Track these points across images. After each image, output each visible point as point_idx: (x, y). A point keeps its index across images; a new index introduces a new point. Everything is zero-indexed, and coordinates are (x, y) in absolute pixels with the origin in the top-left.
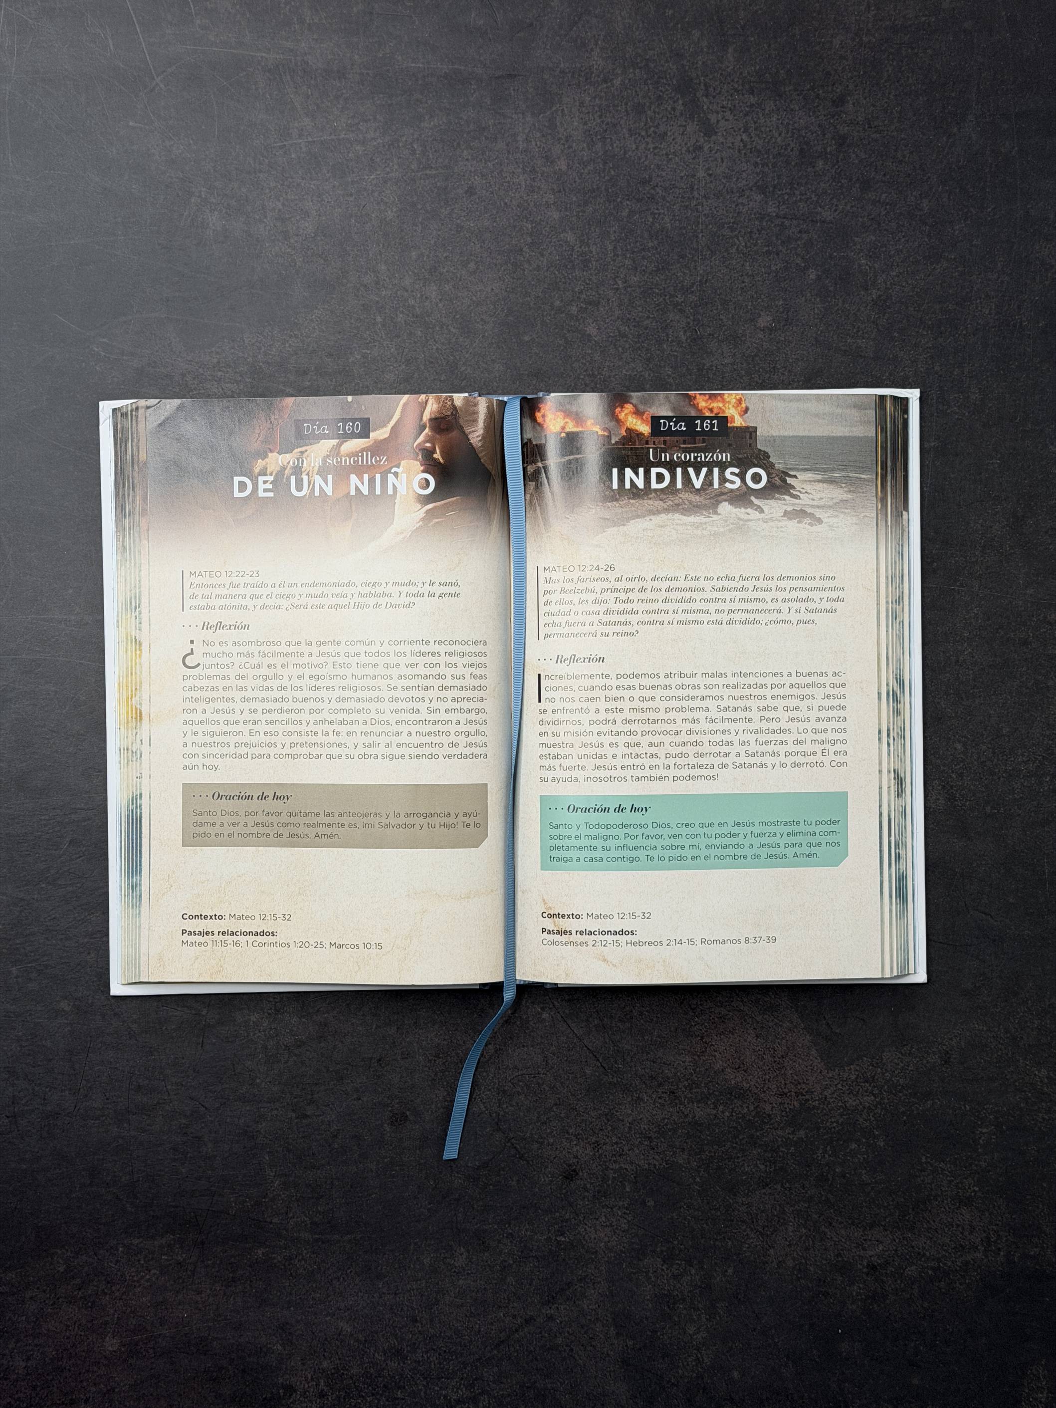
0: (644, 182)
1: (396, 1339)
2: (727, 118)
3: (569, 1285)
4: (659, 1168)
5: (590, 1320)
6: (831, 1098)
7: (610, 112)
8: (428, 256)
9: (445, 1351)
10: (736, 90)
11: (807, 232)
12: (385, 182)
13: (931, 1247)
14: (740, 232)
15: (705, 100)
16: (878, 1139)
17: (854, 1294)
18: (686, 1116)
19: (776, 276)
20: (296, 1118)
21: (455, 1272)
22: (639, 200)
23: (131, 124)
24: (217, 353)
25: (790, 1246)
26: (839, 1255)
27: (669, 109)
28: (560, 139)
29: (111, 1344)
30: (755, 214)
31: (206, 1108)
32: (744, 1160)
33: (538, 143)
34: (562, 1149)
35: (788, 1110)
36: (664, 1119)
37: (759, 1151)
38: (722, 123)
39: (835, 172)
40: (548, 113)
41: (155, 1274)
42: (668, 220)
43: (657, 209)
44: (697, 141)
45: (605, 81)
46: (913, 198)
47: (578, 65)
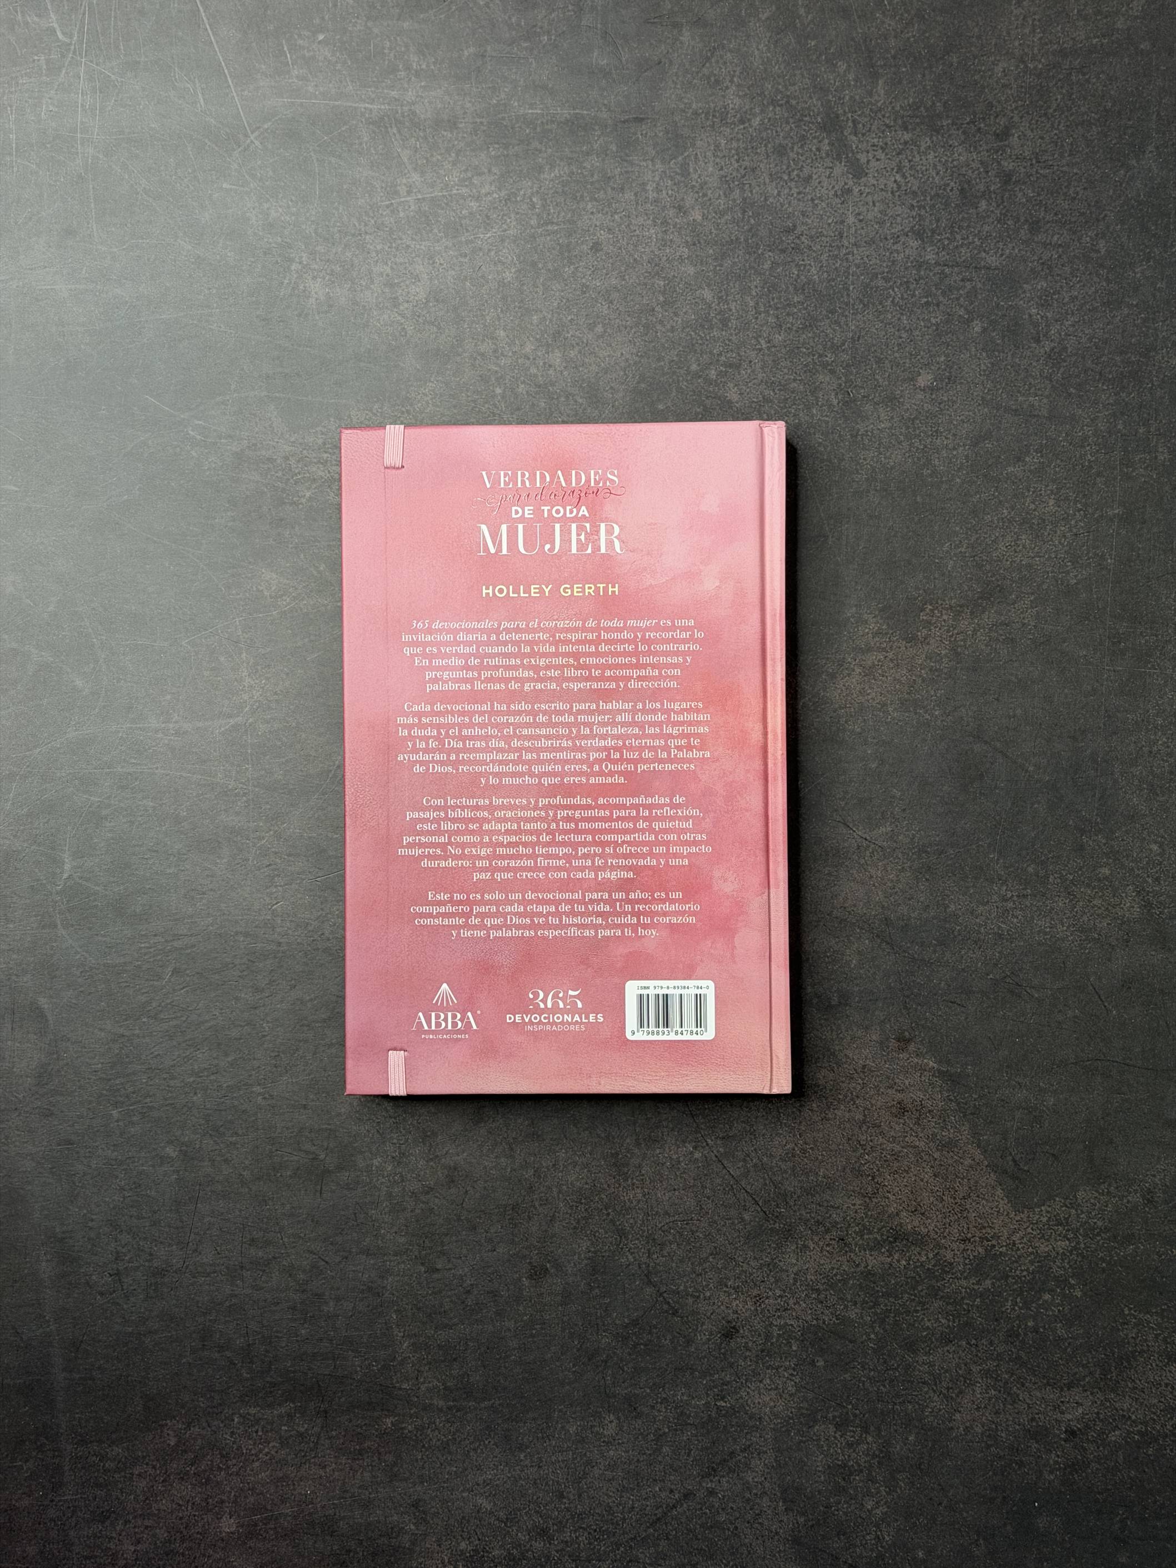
0: (789, 231)
1: (541, 1516)
2: (878, 157)
3: (732, 1454)
4: (829, 1324)
5: (756, 1494)
6: (1020, 1244)
7: (748, 156)
8: (551, 321)
9: (595, 1531)
10: (888, 126)
11: (970, 280)
12: (503, 241)
13: (1137, 1409)
14: (895, 282)
15: (854, 138)
16: (1074, 1289)
17: (1051, 1462)
18: (858, 1266)
19: (937, 329)
20: (425, 1272)
21: (604, 1442)
22: (783, 251)
23: (225, 185)
24: (323, 434)
25: (978, 1409)
26: (1033, 1419)
27: (814, 149)
28: (693, 187)
29: (228, 1525)
30: (912, 262)
31: (327, 1262)
32: (924, 1314)
33: (670, 192)
34: (720, 1304)
35: (971, 1257)
36: (833, 1268)
37: (941, 1303)
38: (873, 163)
39: (1001, 213)
40: (680, 158)
41: (273, 1447)
42: (815, 272)
43: (803, 260)
44: (846, 184)
45: (742, 121)
46: (1088, 238)
47: (712, 105)
